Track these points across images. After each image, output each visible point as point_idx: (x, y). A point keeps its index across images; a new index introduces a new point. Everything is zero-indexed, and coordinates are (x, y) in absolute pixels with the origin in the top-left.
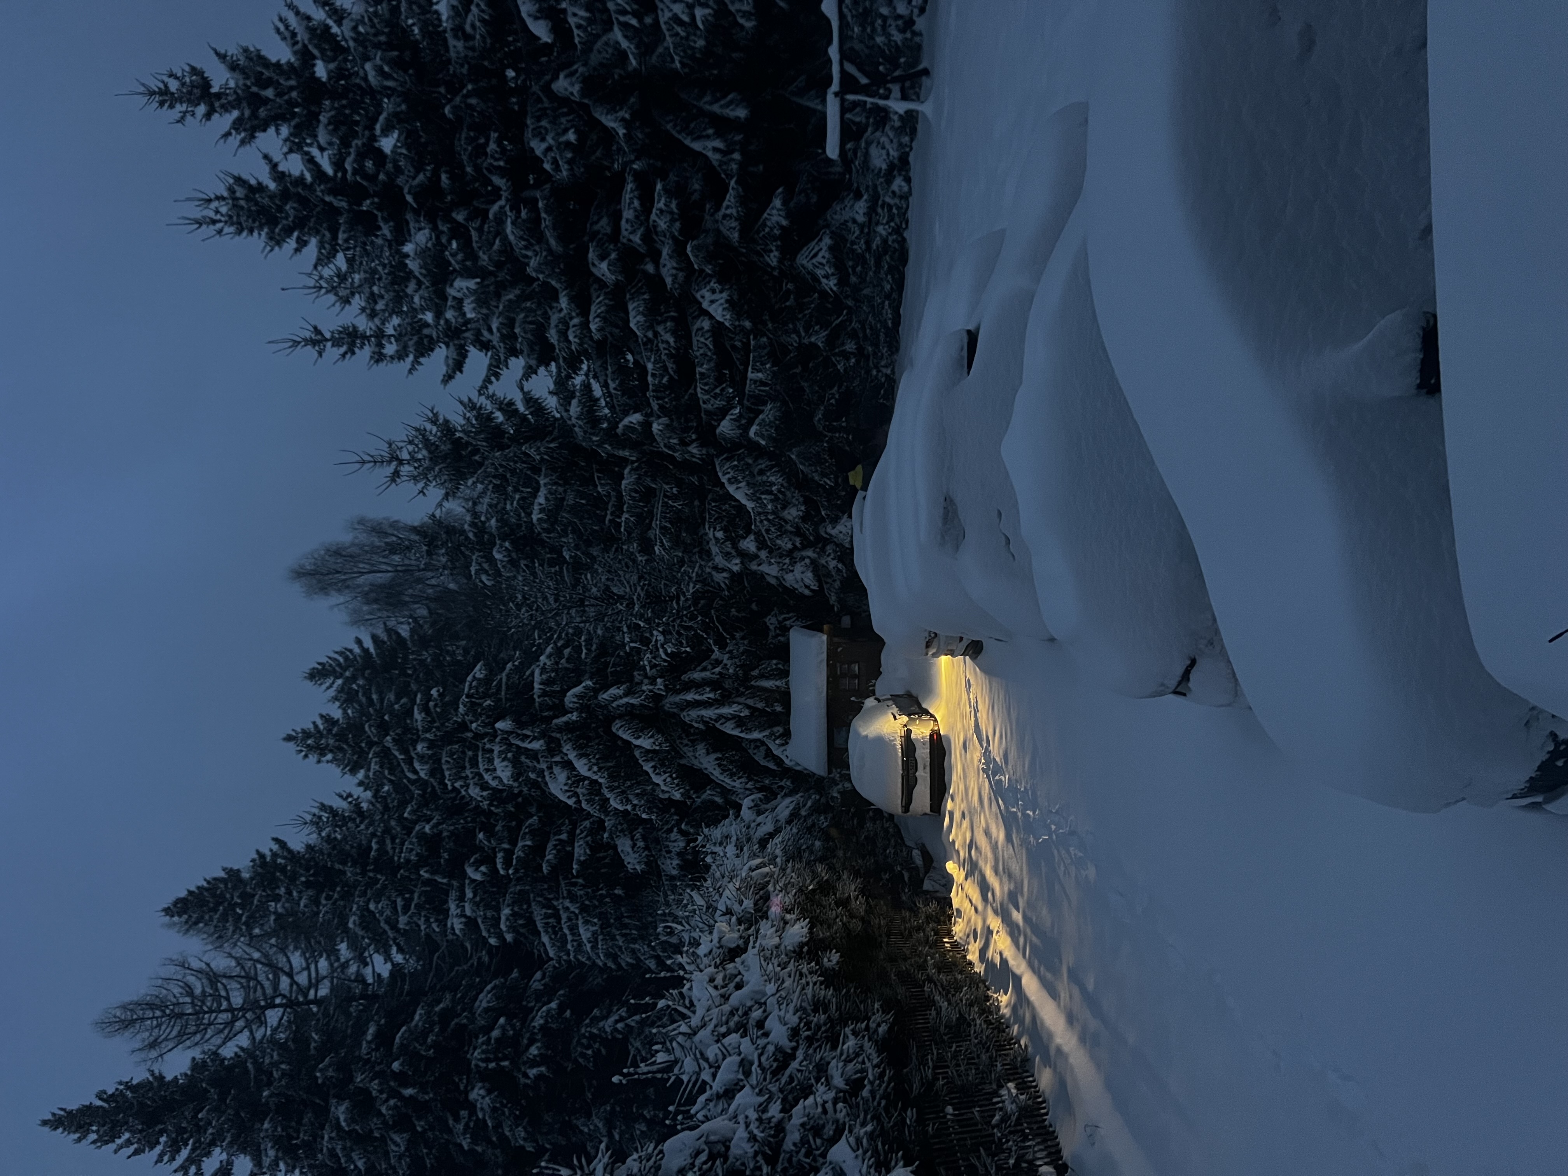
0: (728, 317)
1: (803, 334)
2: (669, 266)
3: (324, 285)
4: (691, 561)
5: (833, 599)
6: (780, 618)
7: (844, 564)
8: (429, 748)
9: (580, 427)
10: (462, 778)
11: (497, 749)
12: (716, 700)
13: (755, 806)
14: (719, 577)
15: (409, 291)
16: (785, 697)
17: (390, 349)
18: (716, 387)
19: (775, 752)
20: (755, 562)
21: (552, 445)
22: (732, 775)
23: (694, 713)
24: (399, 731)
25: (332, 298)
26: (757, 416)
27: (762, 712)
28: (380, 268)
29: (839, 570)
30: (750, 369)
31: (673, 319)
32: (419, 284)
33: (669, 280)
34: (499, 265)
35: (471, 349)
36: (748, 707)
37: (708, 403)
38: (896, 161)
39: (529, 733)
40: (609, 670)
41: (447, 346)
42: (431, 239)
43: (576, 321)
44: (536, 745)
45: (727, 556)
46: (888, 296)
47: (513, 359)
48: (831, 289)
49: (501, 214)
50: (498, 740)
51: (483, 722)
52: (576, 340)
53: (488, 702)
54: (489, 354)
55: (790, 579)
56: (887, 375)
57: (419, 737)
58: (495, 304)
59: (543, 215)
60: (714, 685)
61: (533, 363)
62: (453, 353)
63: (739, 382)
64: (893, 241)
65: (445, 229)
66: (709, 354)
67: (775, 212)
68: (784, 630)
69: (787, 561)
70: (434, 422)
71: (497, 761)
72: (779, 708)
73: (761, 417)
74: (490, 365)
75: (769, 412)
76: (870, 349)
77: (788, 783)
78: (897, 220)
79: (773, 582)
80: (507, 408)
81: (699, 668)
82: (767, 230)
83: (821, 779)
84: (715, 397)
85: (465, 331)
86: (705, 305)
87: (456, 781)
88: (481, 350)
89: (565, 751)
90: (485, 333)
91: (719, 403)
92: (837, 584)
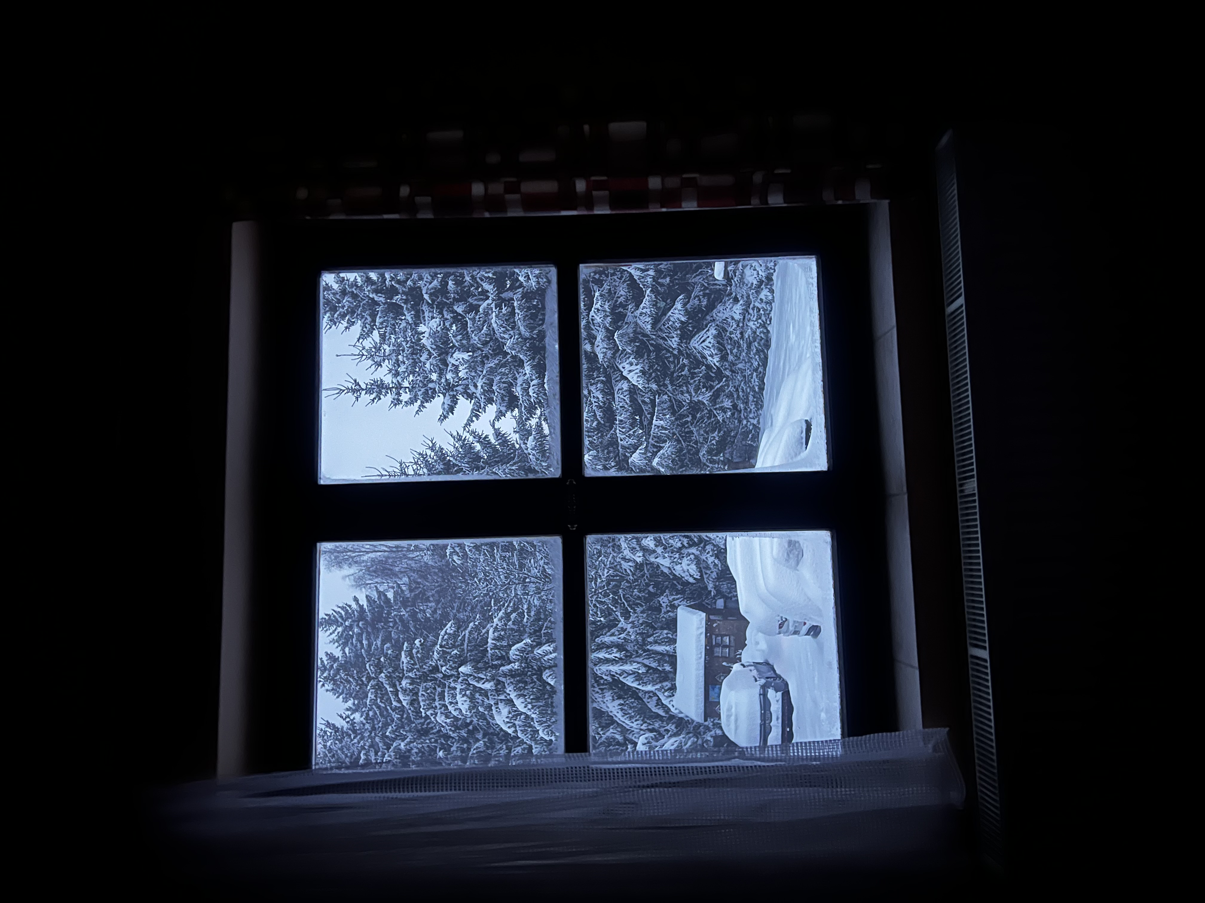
0: (641, 382)
1: (694, 394)
2: (601, 346)
3: (365, 353)
4: (606, 552)
5: (710, 586)
6: (670, 599)
7: (719, 560)
8: (411, 684)
9: (534, 455)
10: (432, 707)
11: (459, 687)
12: (621, 659)
13: (648, 743)
14: (625, 565)
15: (423, 359)
16: (672, 659)
17: (405, 397)
18: (631, 430)
19: (664, 702)
20: (653, 556)
21: (513, 468)
22: (631, 718)
23: (604, 668)
24: (390, 670)
25: (370, 362)
26: (659, 451)
27: (655, 670)
28: (404, 344)
29: (715, 565)
30: (655, 418)
31: (602, 382)
32: (430, 354)
33: (600, 356)
34: (485, 343)
35: (460, 397)
36: (645, 666)
37: (624, 441)
38: (764, 279)
39: (483, 677)
40: (543, 632)
41: (445, 396)
42: (440, 325)
43: (535, 382)
44: (488, 686)
45: (633, 550)
46: (756, 370)
47: (489, 405)
48: (715, 364)
49: (488, 309)
50: (460, 680)
51: (450, 666)
52: (535, 395)
53: (455, 651)
54: (473, 401)
55: (678, 570)
56: (754, 425)
57: (404, 675)
58: (481, 369)
59: (517, 311)
60: (620, 647)
61: (503, 409)
62: (448, 401)
63: (647, 428)
64: (760, 333)
65: (449, 317)
66: (626, 406)
67: (677, 311)
68: (674, 607)
69: (677, 556)
70: (432, 449)
71: (458, 697)
72: (668, 668)
73: (661, 452)
74: (473, 409)
75: (667, 449)
76: (742, 406)
77: (673, 727)
78: (763, 318)
79: (666, 571)
80: (484, 441)
81: (609, 634)
82: (671, 323)
83: (699, 725)
84: (629, 436)
85: (457, 386)
86: (625, 374)
87: (429, 709)
88: (467, 399)
89: (508, 692)
90: (472, 388)
91: (632, 441)
92: (714, 575)
